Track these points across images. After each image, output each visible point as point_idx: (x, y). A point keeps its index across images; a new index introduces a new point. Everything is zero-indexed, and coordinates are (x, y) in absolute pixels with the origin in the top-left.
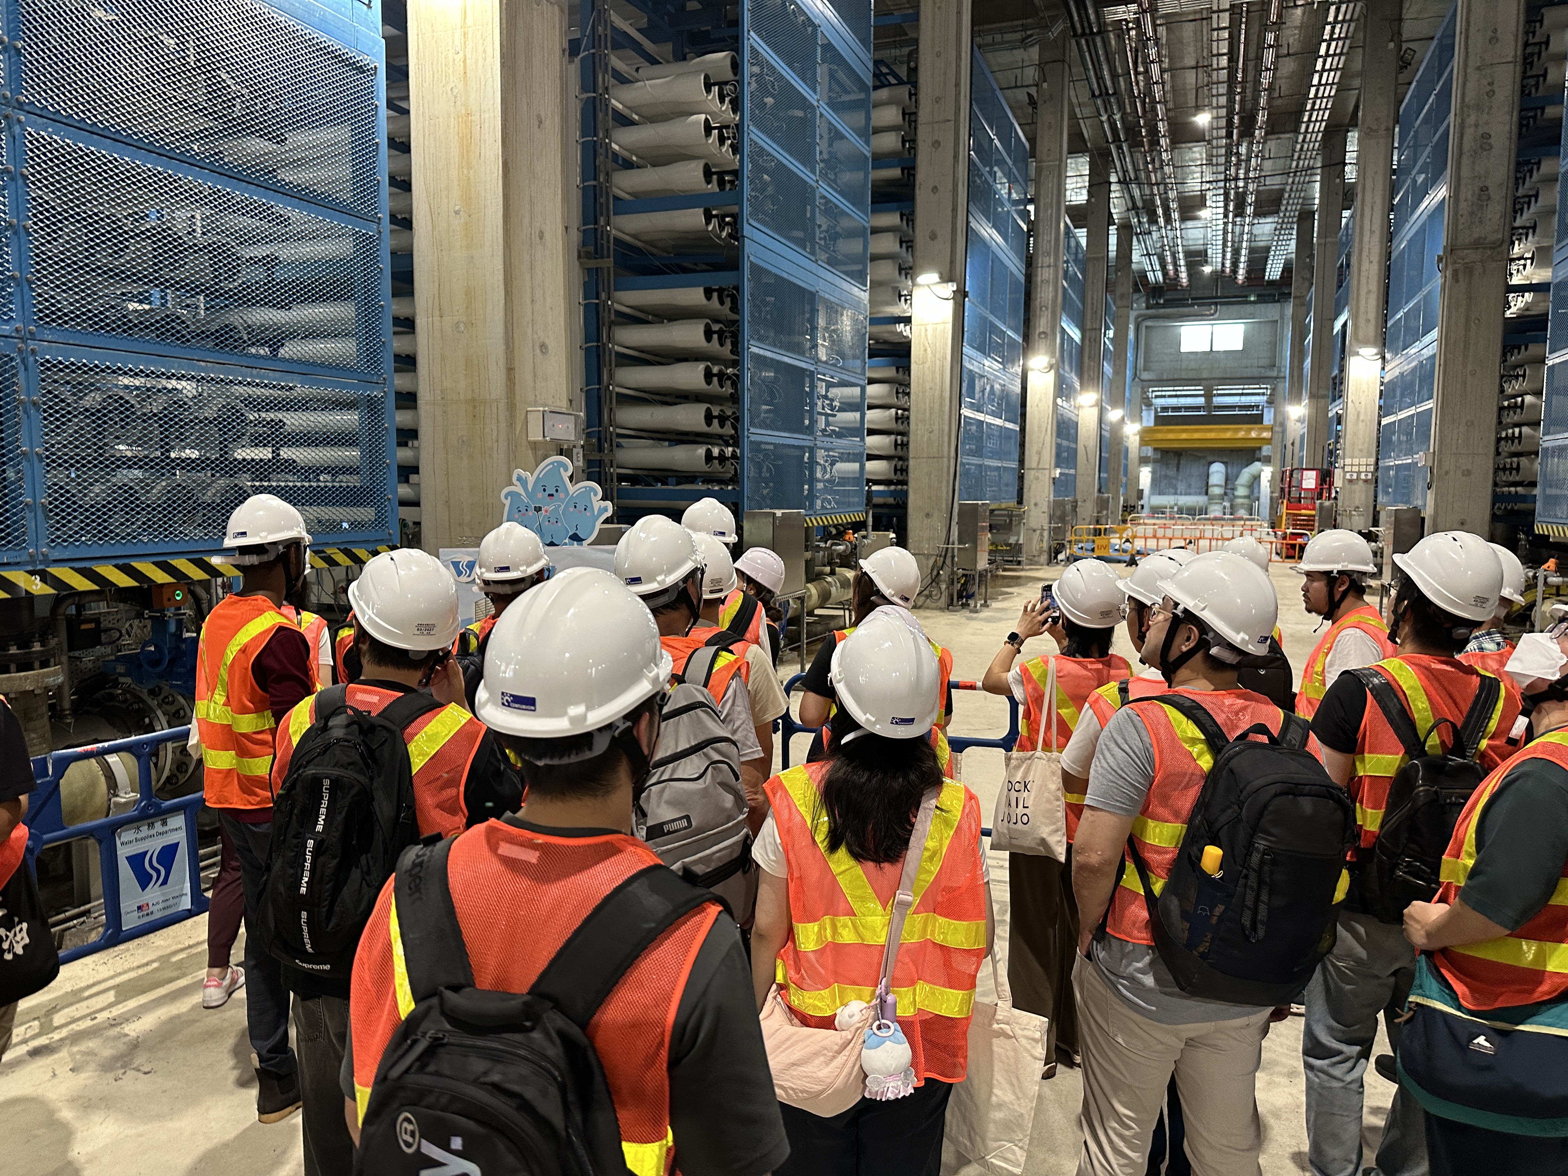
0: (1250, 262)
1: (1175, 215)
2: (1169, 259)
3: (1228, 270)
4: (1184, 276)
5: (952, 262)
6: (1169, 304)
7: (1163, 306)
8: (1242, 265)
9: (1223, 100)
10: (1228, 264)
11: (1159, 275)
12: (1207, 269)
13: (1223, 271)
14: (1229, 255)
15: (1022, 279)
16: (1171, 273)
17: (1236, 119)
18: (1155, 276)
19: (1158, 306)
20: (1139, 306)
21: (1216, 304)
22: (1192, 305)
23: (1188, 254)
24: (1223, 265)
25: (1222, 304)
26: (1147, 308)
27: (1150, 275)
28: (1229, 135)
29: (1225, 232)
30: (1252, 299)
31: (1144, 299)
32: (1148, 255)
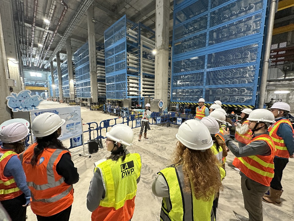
0: (42, 66)
1: (31, 57)
2: (28, 62)
4: (30, 66)
6: (27, 69)
9: (43, 43)
11: (26, 64)
13: (37, 66)
21: (36, 70)
28: (43, 48)
29: (39, 61)
30: (42, 70)
32: (24, 61)
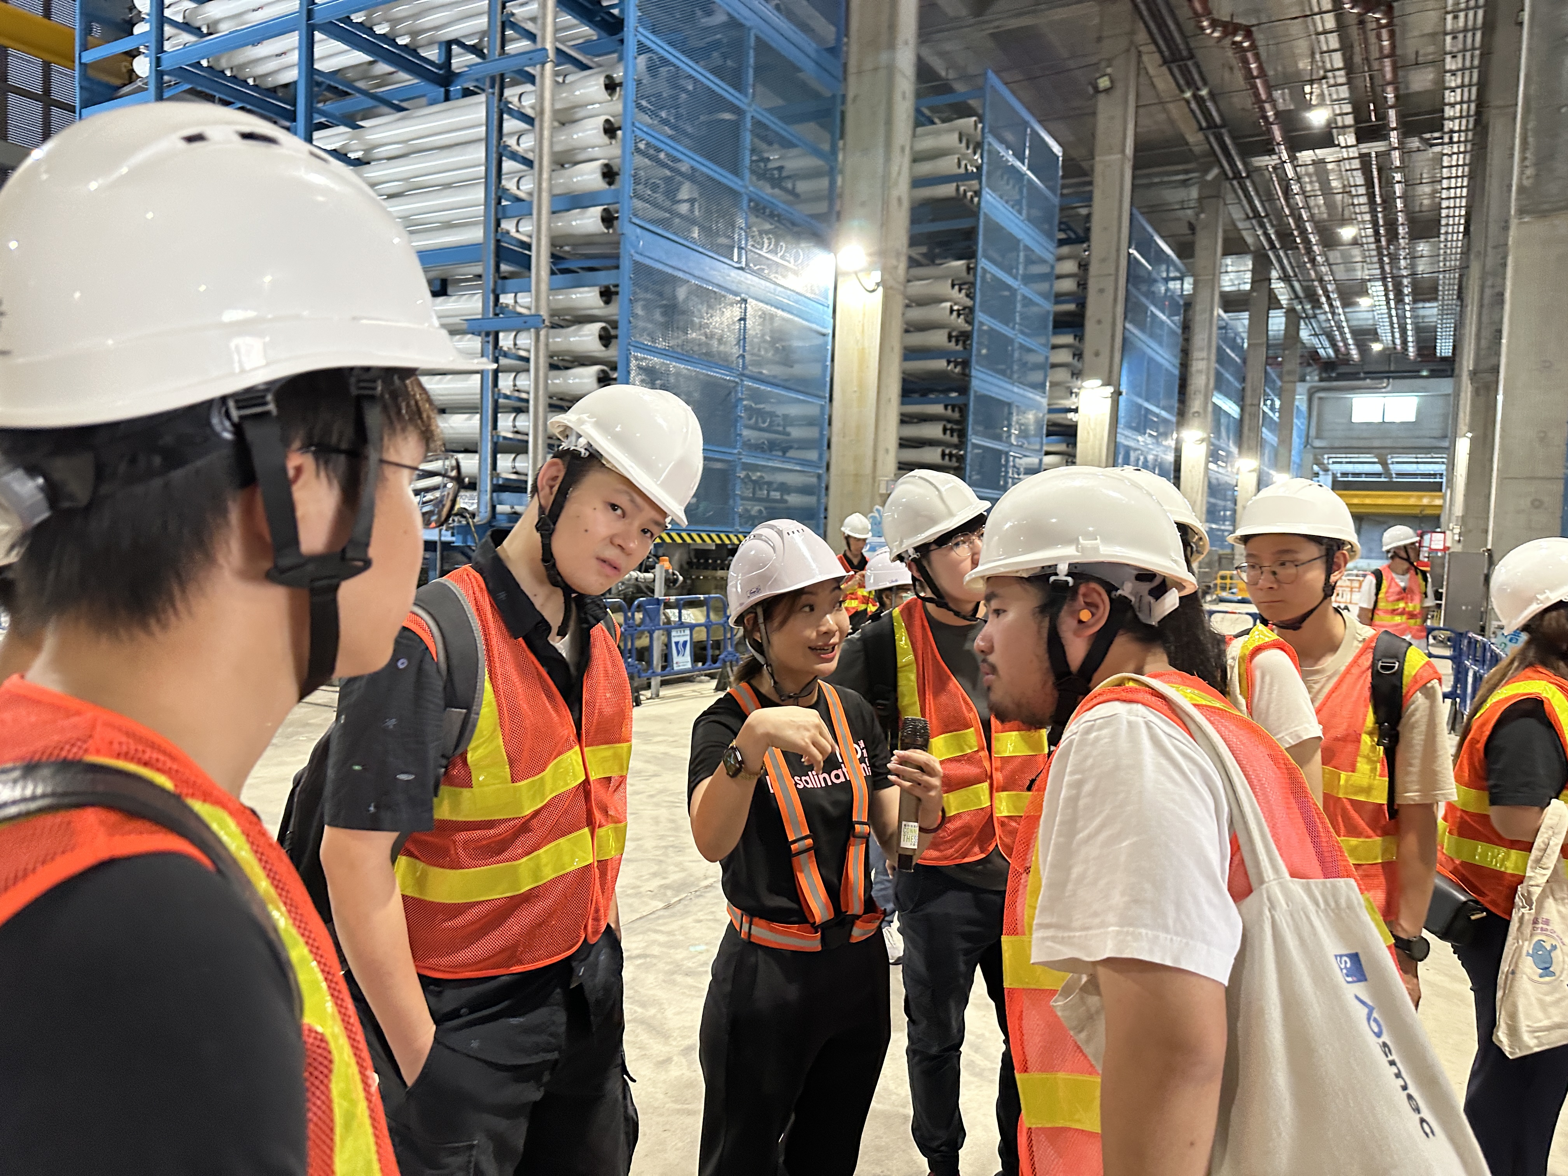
0: (1418, 341)
1: (1337, 303)
2: (1338, 338)
3: (1399, 347)
4: (1355, 353)
5: (1111, 371)
6: (1341, 377)
7: (1336, 379)
8: (1410, 344)
9: (1367, 217)
10: (1398, 341)
11: (1331, 352)
12: (1376, 347)
13: (1395, 348)
14: (1397, 335)
15: (1176, 372)
16: (1343, 349)
17: (1382, 231)
18: (1326, 351)
19: (1330, 379)
20: (1313, 377)
21: (1388, 378)
22: (1365, 379)
23: (1355, 332)
24: (1393, 342)
25: (1394, 378)
26: (1321, 380)
27: (1322, 352)
28: (1378, 241)
29: (1390, 316)
30: (1425, 373)
31: (1316, 372)
32: (1316, 335)
